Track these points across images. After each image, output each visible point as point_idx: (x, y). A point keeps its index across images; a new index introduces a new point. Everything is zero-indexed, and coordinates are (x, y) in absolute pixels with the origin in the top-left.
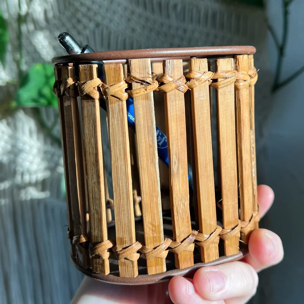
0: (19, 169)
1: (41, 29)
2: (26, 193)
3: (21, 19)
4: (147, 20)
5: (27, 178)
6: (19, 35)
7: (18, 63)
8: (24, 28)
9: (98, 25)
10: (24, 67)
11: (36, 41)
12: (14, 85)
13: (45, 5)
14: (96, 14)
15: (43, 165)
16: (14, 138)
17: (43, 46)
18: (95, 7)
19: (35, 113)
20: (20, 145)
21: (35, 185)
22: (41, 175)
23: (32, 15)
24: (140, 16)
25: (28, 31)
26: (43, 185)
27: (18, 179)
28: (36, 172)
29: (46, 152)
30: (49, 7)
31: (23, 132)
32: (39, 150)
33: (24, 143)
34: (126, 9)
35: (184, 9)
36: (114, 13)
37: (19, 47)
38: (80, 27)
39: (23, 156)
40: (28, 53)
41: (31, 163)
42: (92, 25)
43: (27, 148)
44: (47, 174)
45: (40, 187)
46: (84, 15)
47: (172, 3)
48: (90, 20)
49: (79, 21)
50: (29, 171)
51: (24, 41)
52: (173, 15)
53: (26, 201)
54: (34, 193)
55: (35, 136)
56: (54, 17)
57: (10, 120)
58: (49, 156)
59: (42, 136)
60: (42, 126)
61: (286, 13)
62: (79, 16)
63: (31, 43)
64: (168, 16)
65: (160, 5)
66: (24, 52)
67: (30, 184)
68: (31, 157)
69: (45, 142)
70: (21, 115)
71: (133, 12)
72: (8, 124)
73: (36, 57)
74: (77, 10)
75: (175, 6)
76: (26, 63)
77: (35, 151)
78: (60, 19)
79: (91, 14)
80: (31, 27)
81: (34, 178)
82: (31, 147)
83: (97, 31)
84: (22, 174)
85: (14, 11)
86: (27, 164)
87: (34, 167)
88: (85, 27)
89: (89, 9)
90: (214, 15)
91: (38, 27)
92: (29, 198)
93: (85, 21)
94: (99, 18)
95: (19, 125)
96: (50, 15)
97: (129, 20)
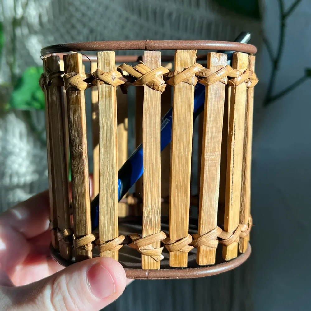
0: (9, 171)
1: (36, 33)
2: (14, 195)
3: (16, 23)
4: (141, 27)
5: (15, 180)
6: (14, 38)
7: (11, 66)
8: (18, 32)
9: (92, 31)
10: (17, 71)
11: (30, 44)
12: (7, 89)
13: (41, 10)
14: (90, 20)
15: (32, 168)
16: (4, 140)
17: (36, 50)
18: (90, 13)
19: (26, 116)
20: (10, 147)
21: (23, 187)
22: (29, 178)
23: (27, 18)
24: (134, 23)
25: (22, 35)
26: (30, 187)
27: (7, 180)
28: (24, 175)
29: (35, 156)
30: (44, 12)
31: (14, 135)
32: (28, 153)
33: (14, 146)
34: (120, 16)
35: (179, 17)
36: (109, 19)
37: (13, 51)
38: (74, 33)
39: (13, 158)
40: (21, 56)
41: (20, 165)
42: (86, 31)
43: (17, 150)
44: (35, 177)
45: (28, 190)
46: (79, 21)
47: (167, 11)
48: (84, 25)
49: (73, 27)
50: (17, 174)
51: (18, 45)
52: (167, 24)
53: (13, 202)
54: (21, 196)
55: (25, 139)
56: (49, 21)
58: (38, 160)
59: (31, 139)
60: (32, 130)
61: (283, 26)
62: (74, 21)
63: (24, 47)
64: (163, 25)
65: (155, 13)
66: (18, 56)
67: (18, 186)
68: (20, 160)
69: (35, 146)
70: (12, 118)
71: (127, 20)
73: (29, 61)
74: (72, 16)
75: (170, 15)
76: (19, 66)
77: (24, 154)
78: (54, 24)
79: (85, 20)
80: (26, 31)
81: (22, 180)
82: (21, 150)
83: (90, 37)
84: (11, 176)
85: (9, 14)
86: (16, 167)
87: (23, 170)
88: (79, 33)
89: (84, 15)
90: (209, 25)
91: (32, 31)
92: (17, 200)
93: (79, 26)
94: (93, 24)
95: (10, 127)
96: (45, 19)
97: (123, 27)
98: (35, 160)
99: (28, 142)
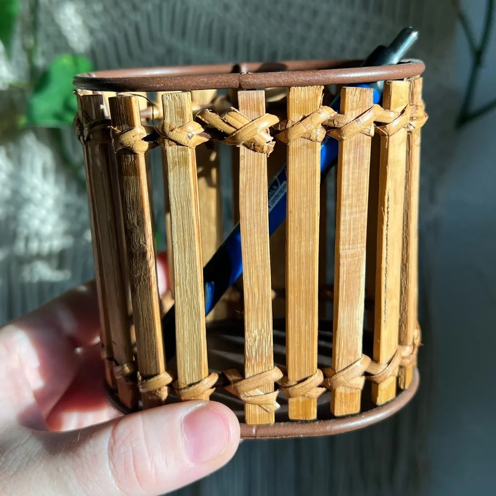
0: (23, 231)
2: (31, 271)
5: (34, 246)
6: (35, 7)
7: (30, 53)
10: (40, 62)
11: (62, 17)
12: (22, 91)
15: (62, 227)
16: (16, 178)
17: (73, 27)
19: (54, 137)
20: (26, 191)
21: (48, 258)
22: (57, 244)
26: (60, 259)
27: (20, 246)
28: (50, 237)
29: (68, 206)
31: (33, 171)
32: (57, 201)
33: (33, 189)
37: (33, 27)
39: (31, 209)
40: (48, 37)
41: (43, 221)
43: (38, 196)
44: (68, 242)
45: (55, 262)
50: (38, 235)
51: (42, 17)
53: (30, 284)
54: (45, 272)
55: (51, 178)
57: (12, 147)
58: (73, 213)
59: (63, 179)
60: (63, 161)
63: (53, 22)
66: (41, 36)
67: (39, 257)
68: (43, 213)
69: (68, 189)
70: (30, 140)
72: (9, 155)
73: (60, 44)
76: (44, 54)
77: (50, 202)
81: (46, 247)
82: (44, 195)
83: (165, 6)
84: (27, 240)
86: (35, 224)
87: (48, 229)
92: (36, 279)
95: (27, 157)
98: (68, 212)
99: (57, 182)
